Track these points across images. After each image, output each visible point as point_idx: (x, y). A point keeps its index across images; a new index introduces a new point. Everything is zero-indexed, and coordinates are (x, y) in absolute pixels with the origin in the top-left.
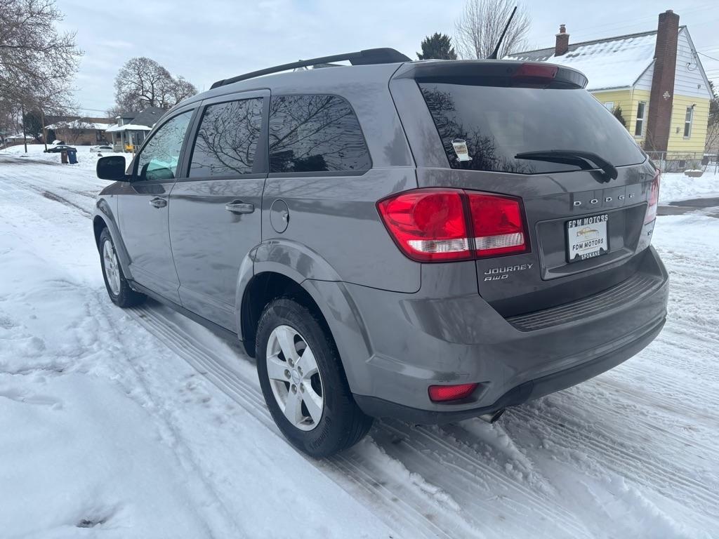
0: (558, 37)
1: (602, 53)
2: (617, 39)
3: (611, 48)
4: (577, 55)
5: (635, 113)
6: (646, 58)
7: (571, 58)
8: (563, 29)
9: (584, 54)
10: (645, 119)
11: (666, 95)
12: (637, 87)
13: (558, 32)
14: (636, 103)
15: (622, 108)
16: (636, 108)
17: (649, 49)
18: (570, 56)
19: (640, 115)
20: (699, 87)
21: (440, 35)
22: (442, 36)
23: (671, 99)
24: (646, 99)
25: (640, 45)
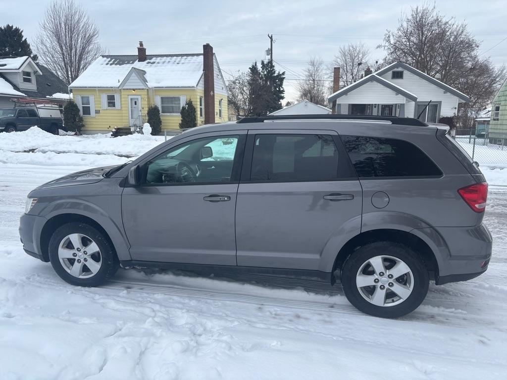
0: (139, 49)
1: (170, 64)
2: (177, 55)
3: (175, 61)
4: (154, 63)
5: (199, 103)
6: (199, 70)
7: (150, 64)
8: (141, 44)
9: (158, 63)
10: (203, 107)
11: (212, 93)
12: (198, 87)
13: (139, 46)
14: (199, 97)
15: (192, 100)
16: (199, 100)
17: (198, 65)
18: (148, 63)
19: (201, 105)
20: (223, 88)
21: (12, 26)
22: (14, 28)
23: (214, 95)
24: (203, 95)
25: (192, 61)
